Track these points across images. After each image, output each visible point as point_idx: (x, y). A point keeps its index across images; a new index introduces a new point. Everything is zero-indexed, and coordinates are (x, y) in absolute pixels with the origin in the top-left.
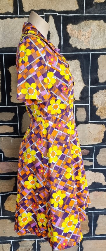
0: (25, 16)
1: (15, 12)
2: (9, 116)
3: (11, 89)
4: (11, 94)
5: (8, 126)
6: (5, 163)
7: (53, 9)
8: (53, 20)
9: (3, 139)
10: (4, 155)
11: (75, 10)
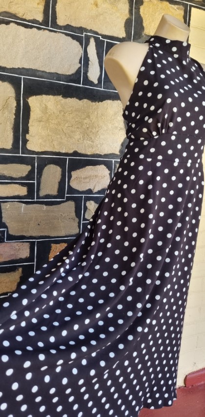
0: (59, 30)
1: (45, 22)
2: (22, 170)
3: (28, 130)
4: (28, 137)
5: (19, 185)
6: (8, 245)
7: (95, 30)
8: (94, 44)
9: (9, 205)
10: (7, 231)
11: (121, 37)
